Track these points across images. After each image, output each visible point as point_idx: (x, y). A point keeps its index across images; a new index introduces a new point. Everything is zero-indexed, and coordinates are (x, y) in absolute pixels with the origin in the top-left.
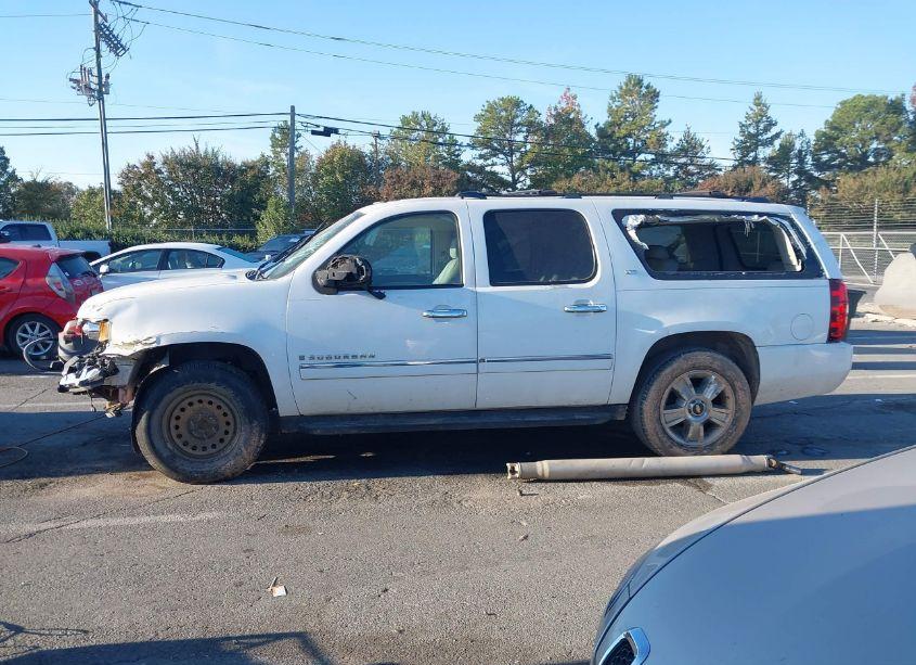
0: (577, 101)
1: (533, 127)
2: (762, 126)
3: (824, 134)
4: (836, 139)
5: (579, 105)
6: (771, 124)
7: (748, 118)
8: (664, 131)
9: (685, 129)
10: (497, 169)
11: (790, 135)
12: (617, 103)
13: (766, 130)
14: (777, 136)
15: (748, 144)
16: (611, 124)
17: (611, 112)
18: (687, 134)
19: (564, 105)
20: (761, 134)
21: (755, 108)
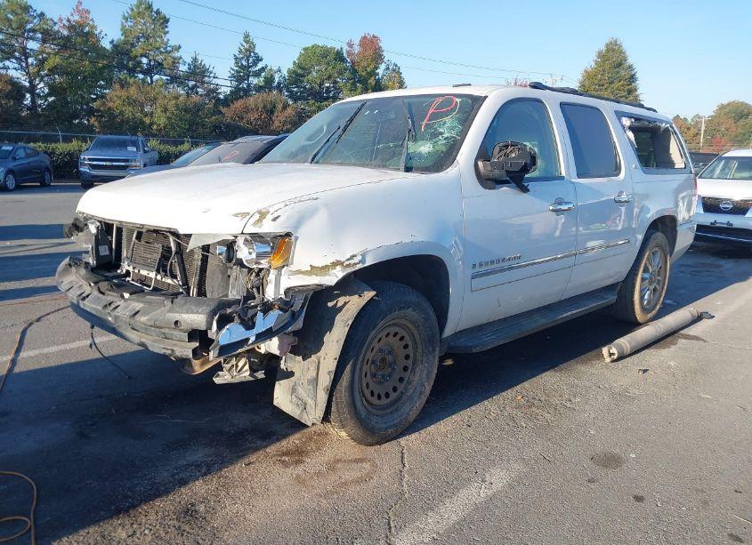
0: (91, 16)
1: (48, 36)
2: (251, 60)
3: (294, 72)
4: (303, 76)
5: (92, 20)
6: (259, 59)
7: (240, 52)
8: (177, 54)
9: (193, 55)
10: (12, 73)
11: (271, 70)
12: (129, 24)
13: (255, 64)
14: (263, 69)
15: (242, 73)
16: (125, 43)
17: (125, 32)
18: (195, 60)
19: (76, 18)
20: (251, 66)
21: (244, 44)
